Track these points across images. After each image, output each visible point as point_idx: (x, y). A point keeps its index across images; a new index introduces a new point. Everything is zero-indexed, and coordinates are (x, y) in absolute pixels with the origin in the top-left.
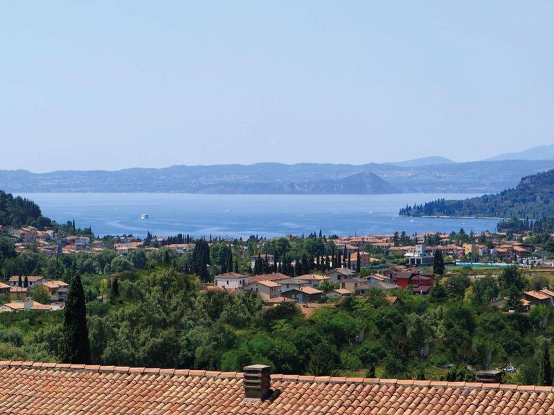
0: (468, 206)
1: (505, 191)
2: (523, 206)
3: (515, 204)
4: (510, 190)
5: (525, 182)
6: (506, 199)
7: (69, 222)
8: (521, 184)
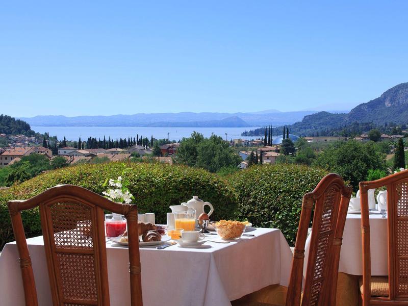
0: (277, 131)
1: (296, 123)
2: (304, 131)
3: (301, 130)
4: (298, 122)
5: (306, 118)
6: (296, 127)
7: (46, 133)
8: (304, 120)
